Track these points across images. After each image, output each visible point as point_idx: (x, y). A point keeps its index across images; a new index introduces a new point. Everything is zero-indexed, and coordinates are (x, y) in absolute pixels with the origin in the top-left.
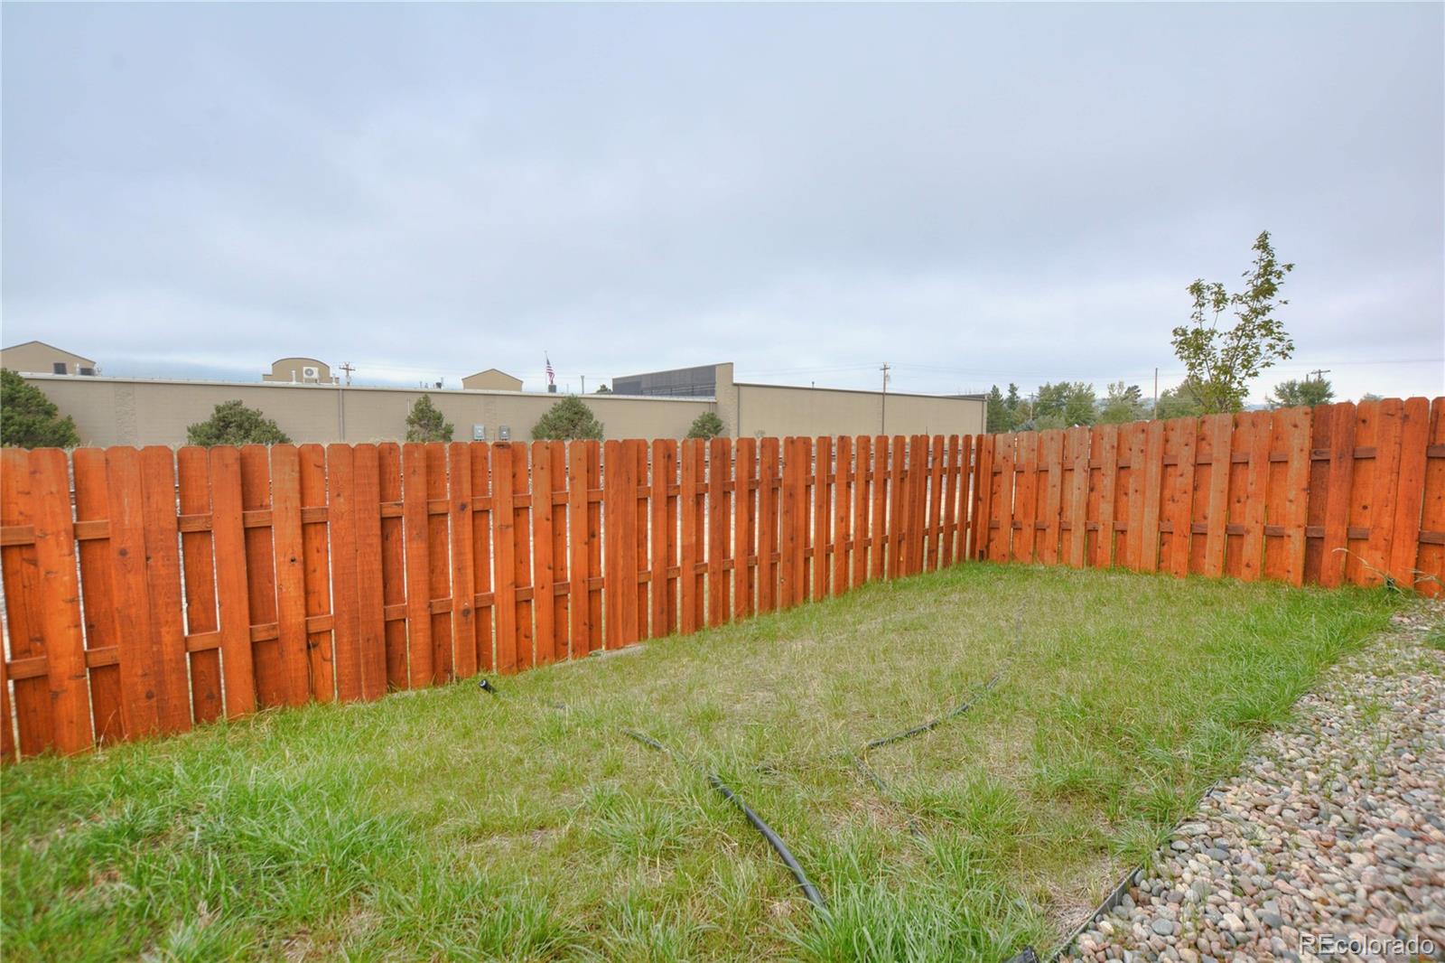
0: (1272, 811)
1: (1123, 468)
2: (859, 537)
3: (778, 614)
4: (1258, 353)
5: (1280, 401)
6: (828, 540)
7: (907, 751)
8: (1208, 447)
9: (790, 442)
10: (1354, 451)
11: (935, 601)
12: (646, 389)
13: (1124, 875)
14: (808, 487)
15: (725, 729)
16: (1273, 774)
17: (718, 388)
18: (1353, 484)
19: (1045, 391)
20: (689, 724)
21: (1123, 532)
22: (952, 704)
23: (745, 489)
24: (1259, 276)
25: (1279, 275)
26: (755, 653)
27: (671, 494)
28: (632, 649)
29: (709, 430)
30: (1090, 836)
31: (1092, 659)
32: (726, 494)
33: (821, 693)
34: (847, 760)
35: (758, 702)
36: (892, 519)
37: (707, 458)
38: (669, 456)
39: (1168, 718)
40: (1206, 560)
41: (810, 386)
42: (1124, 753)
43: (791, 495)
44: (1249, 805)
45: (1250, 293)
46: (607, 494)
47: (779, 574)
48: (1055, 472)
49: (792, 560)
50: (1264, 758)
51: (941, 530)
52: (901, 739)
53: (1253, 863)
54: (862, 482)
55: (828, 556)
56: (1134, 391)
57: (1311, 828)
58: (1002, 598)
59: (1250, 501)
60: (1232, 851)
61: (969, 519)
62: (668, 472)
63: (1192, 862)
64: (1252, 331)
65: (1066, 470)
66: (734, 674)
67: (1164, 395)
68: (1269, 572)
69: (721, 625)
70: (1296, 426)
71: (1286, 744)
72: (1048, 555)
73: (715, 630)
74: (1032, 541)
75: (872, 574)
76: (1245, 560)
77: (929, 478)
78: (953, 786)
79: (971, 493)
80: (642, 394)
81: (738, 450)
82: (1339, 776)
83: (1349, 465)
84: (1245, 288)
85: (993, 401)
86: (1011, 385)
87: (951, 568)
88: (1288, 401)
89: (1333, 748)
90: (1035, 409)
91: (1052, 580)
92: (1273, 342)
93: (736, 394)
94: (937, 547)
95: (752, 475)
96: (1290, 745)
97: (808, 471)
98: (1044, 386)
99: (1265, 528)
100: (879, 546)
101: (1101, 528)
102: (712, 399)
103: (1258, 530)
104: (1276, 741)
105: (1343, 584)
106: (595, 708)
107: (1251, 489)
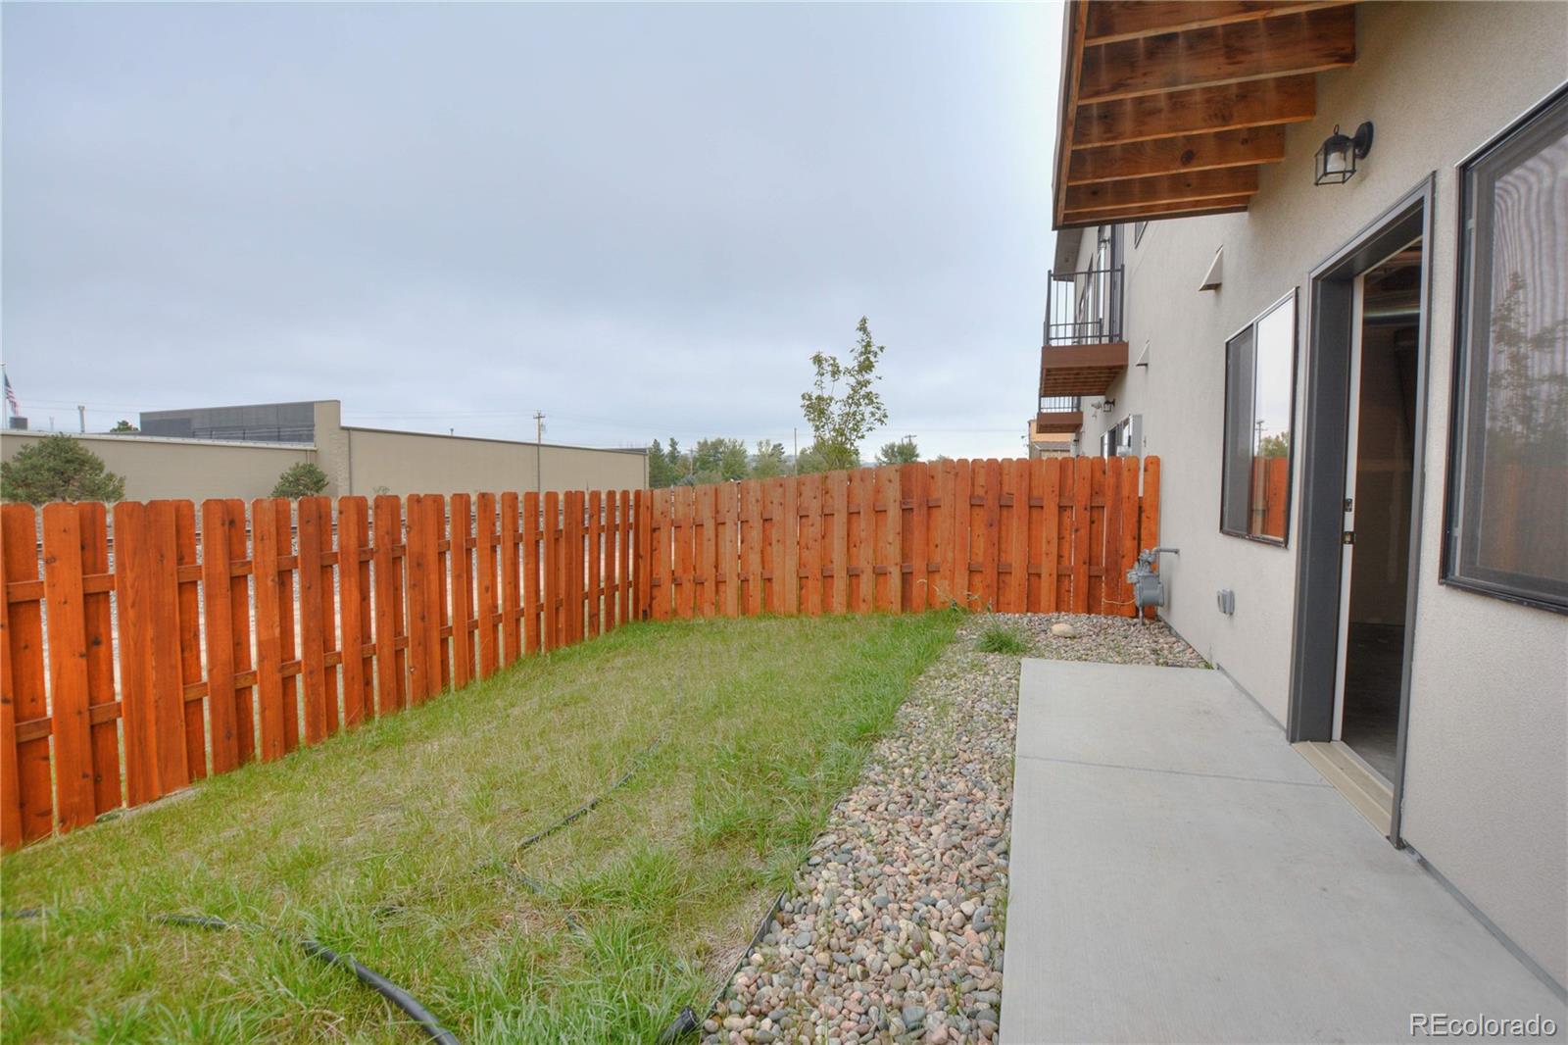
0: (880, 808)
1: (767, 520)
2: (509, 608)
3: (408, 711)
4: (863, 419)
5: (885, 460)
6: (470, 614)
7: (565, 841)
8: (831, 500)
9: (416, 500)
10: (928, 501)
11: (598, 669)
12: (201, 429)
13: (771, 904)
14: (442, 555)
15: (328, 874)
16: (881, 777)
17: (318, 432)
18: (928, 528)
19: (703, 446)
20: (273, 882)
21: (770, 580)
22: (614, 775)
23: (354, 561)
24: (861, 354)
25: (875, 355)
26: (376, 766)
27: (238, 572)
28: (180, 797)
29: (305, 486)
30: (743, 875)
31: (745, 703)
32: (326, 569)
33: (463, 797)
34: (496, 869)
35: (378, 828)
36: (547, 585)
37: (295, 522)
38: (232, 522)
39: (806, 747)
40: (834, 600)
41: (449, 434)
42: (771, 787)
43: (419, 565)
44: (865, 808)
45: (856, 368)
46: (122, 579)
47: (407, 662)
48: (710, 525)
49: (423, 643)
50: (875, 764)
51: (601, 592)
52: (559, 828)
53: (868, 858)
54: (509, 544)
55: (471, 634)
56: (778, 447)
57: (908, 814)
58: (664, 656)
59: (863, 545)
60: (854, 852)
61: (631, 578)
62: (230, 544)
63: (825, 873)
64: (858, 400)
65: (719, 524)
66: (343, 799)
67: (803, 452)
68: (878, 605)
69: (325, 739)
70: (890, 481)
71: (890, 749)
72: (707, 608)
73: (315, 747)
74: (692, 595)
75: (527, 648)
76: (862, 596)
77: (587, 537)
78: (613, 866)
79: (631, 551)
80: (194, 436)
81: (341, 513)
82: (924, 766)
83: (926, 512)
84: (853, 364)
85: (654, 454)
86: (672, 440)
87: (615, 631)
88: (890, 459)
89: (920, 744)
90: (695, 464)
91: (710, 633)
92: (873, 410)
93: (346, 441)
94: (599, 610)
95: (363, 541)
96: (894, 749)
97: (441, 534)
98: (702, 441)
99: (874, 567)
100: (534, 616)
101: (751, 578)
102: (310, 446)
103: (869, 570)
104: (883, 748)
105: (927, 608)
106: (103, 899)
107: (863, 534)
